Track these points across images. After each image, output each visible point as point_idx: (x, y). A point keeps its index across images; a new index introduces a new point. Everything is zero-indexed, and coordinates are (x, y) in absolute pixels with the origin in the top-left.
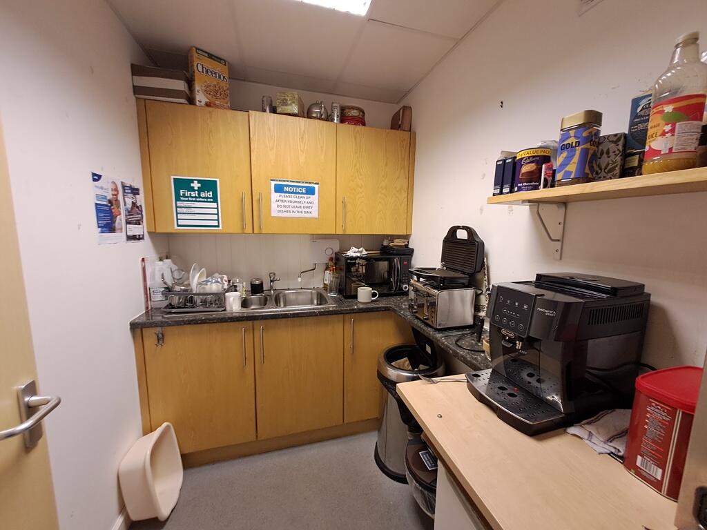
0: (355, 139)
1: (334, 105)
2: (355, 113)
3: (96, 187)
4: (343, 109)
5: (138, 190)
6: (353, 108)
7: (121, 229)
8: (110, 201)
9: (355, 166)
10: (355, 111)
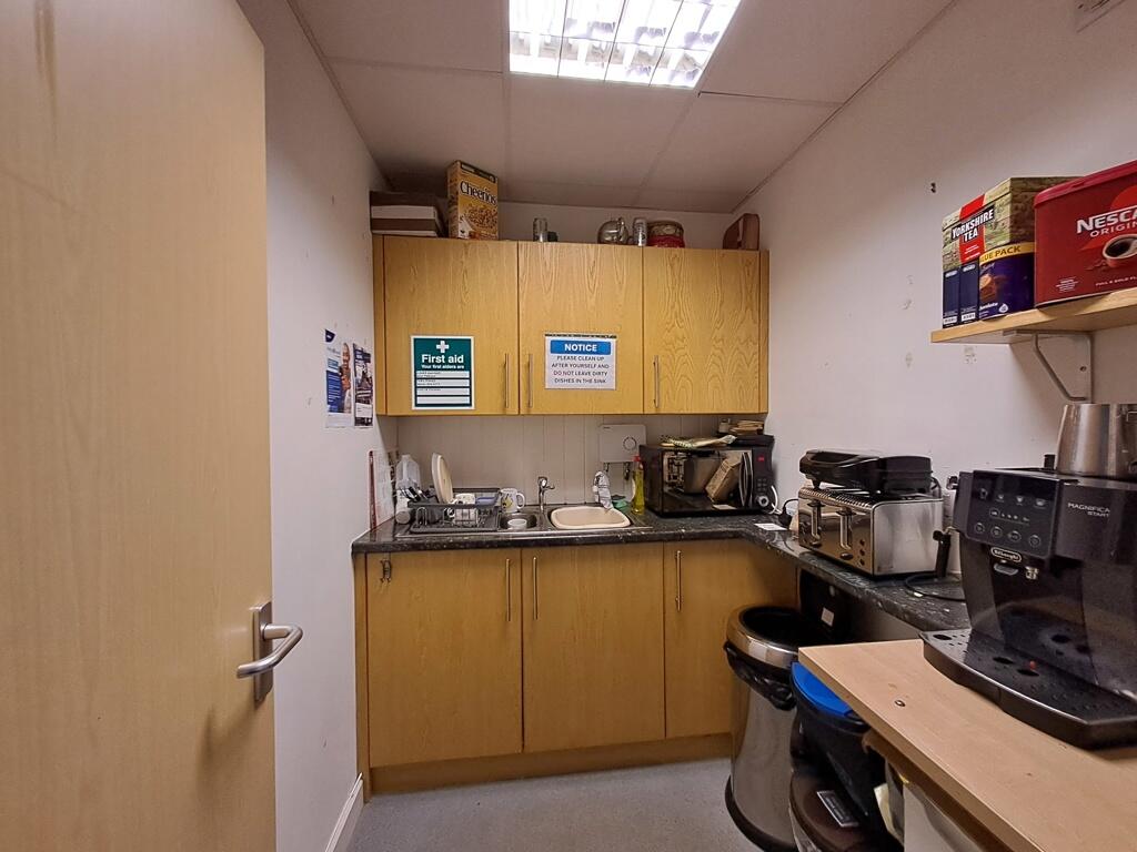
0: (672, 266)
1: (638, 221)
2: (669, 230)
3: (329, 349)
4: (650, 227)
5: (369, 355)
6: (667, 224)
7: (350, 408)
8: (341, 369)
9: (673, 307)
10: (669, 227)
